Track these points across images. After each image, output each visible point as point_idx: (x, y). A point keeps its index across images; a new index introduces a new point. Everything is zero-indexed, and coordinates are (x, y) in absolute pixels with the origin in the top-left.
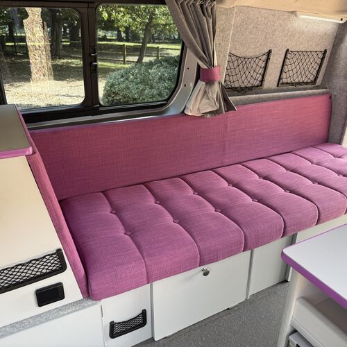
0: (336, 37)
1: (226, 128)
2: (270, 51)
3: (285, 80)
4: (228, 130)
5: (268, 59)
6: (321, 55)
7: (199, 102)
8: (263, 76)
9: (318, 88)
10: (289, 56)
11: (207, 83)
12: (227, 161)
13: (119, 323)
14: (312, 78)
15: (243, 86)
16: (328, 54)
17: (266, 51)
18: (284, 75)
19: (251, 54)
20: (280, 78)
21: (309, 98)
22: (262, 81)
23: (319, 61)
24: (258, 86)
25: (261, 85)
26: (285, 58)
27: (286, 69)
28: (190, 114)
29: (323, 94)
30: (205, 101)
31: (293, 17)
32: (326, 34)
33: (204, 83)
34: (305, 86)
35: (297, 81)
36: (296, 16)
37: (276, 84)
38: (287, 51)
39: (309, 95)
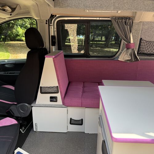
4: (138, 69)
13: (73, 120)
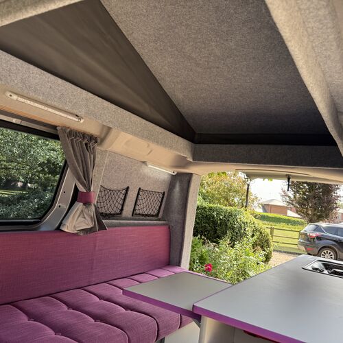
0: (170, 185)
1: (95, 246)
2: (128, 188)
3: (137, 212)
4: (97, 248)
5: (126, 193)
6: (161, 196)
7: (76, 219)
8: (123, 205)
9: (159, 220)
10: (141, 193)
11: (84, 204)
12: (94, 280)
14: (156, 212)
15: (108, 212)
16: (166, 195)
17: (125, 187)
18: (137, 208)
19: (115, 188)
20: (134, 210)
21: (154, 227)
22: (122, 210)
23: (160, 199)
24: (118, 214)
25: (121, 213)
26: (138, 194)
27: (139, 202)
28: (66, 231)
29: (164, 225)
30: (81, 219)
31: (143, 166)
32: (164, 181)
33: (81, 204)
34: (151, 218)
35: (146, 213)
36: (147, 165)
37: (131, 214)
38: (140, 189)
39: (155, 225)
